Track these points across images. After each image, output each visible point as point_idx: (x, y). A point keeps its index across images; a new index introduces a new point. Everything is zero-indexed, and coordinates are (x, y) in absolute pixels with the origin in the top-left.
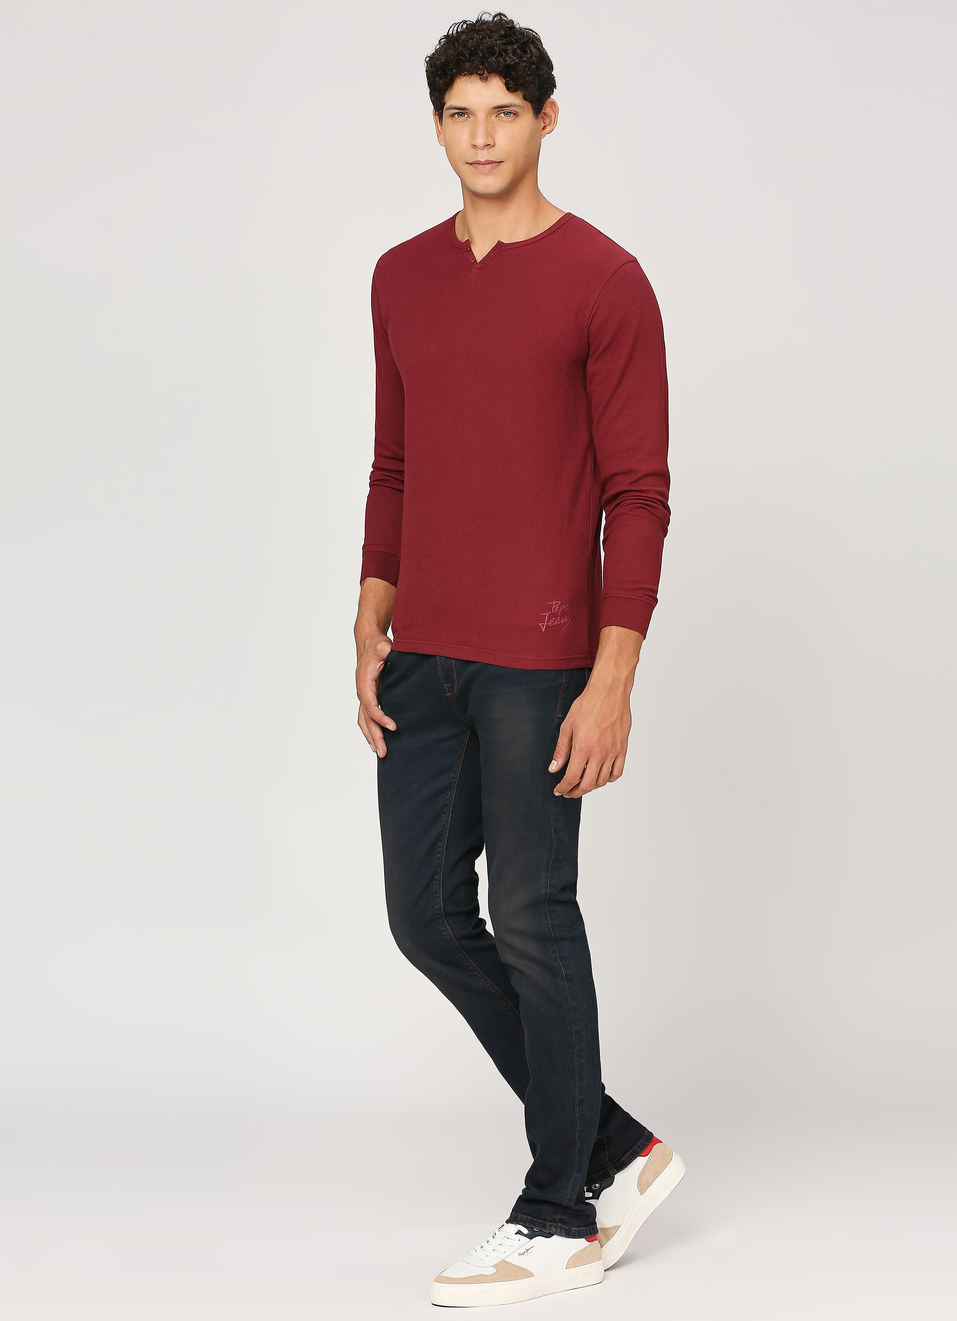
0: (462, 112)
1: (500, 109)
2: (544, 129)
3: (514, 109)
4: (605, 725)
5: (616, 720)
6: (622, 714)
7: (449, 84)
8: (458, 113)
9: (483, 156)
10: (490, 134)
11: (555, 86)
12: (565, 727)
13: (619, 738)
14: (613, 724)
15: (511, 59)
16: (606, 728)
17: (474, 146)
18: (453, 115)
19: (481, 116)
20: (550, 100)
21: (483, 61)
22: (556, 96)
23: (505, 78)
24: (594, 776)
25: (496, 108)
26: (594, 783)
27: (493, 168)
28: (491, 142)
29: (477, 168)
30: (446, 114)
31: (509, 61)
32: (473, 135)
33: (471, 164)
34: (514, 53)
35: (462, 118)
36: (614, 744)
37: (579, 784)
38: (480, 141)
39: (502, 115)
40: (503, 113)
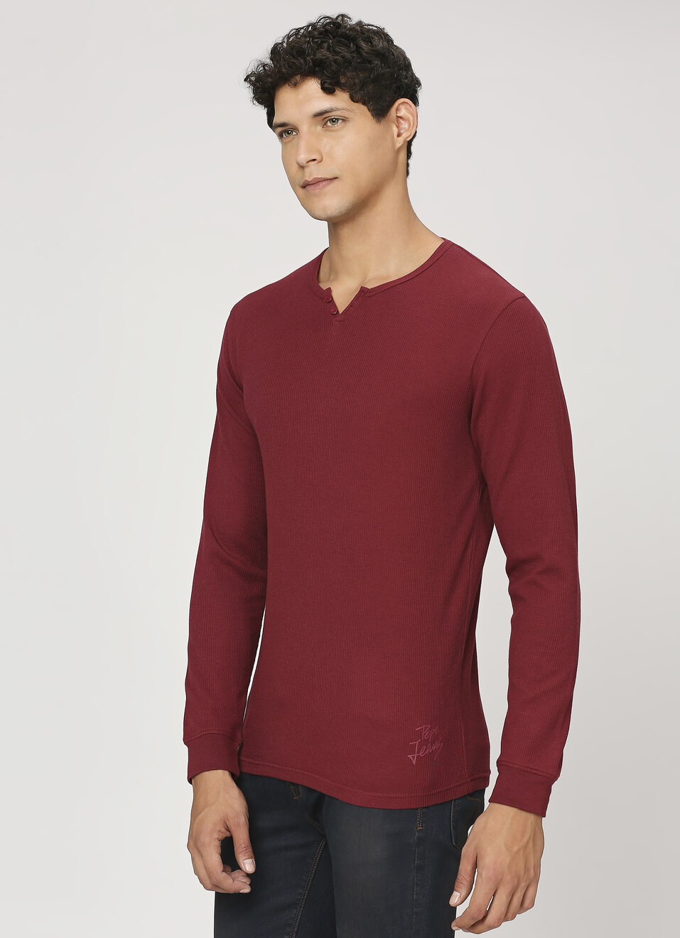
4: (516, 848)
5: (528, 842)
6: (535, 834)
10: (315, 147)
12: (467, 851)
13: (532, 862)
14: (526, 847)
16: (518, 852)
17: (299, 164)
18: (281, 135)
24: (503, 909)
26: (503, 916)
28: (316, 156)
29: (308, 191)
36: (527, 870)
37: (485, 917)
38: (302, 157)
39: (329, 124)
40: (330, 120)
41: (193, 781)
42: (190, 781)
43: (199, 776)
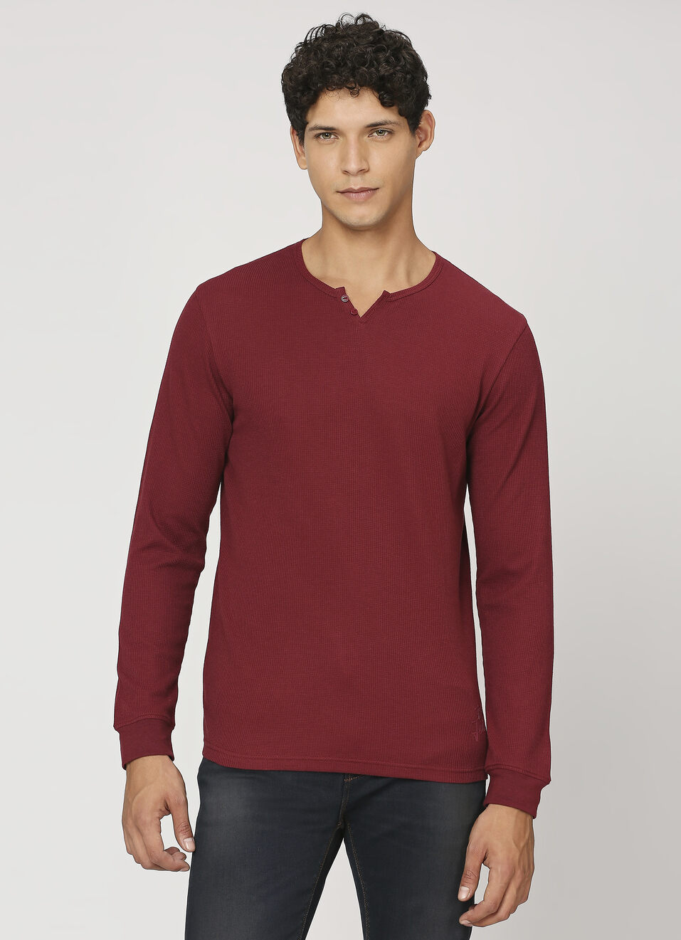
0: (329, 132)
1: (375, 129)
2: (420, 145)
3: (390, 126)
5: (529, 839)
7: (313, 101)
8: (323, 134)
9: (356, 183)
10: (364, 157)
11: (429, 96)
14: (528, 844)
15: (384, 70)
17: (346, 172)
18: (317, 136)
19: (352, 137)
20: (425, 113)
21: (353, 71)
22: (431, 107)
23: (378, 91)
25: (369, 126)
27: (369, 197)
28: (365, 167)
29: (349, 198)
30: (309, 135)
31: (382, 71)
32: (344, 159)
33: (342, 193)
34: (387, 62)
35: (328, 140)
38: (353, 166)
39: (375, 134)
40: (376, 132)
41: (128, 767)
42: (125, 767)
43: (135, 761)
